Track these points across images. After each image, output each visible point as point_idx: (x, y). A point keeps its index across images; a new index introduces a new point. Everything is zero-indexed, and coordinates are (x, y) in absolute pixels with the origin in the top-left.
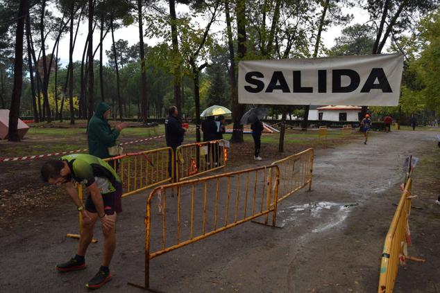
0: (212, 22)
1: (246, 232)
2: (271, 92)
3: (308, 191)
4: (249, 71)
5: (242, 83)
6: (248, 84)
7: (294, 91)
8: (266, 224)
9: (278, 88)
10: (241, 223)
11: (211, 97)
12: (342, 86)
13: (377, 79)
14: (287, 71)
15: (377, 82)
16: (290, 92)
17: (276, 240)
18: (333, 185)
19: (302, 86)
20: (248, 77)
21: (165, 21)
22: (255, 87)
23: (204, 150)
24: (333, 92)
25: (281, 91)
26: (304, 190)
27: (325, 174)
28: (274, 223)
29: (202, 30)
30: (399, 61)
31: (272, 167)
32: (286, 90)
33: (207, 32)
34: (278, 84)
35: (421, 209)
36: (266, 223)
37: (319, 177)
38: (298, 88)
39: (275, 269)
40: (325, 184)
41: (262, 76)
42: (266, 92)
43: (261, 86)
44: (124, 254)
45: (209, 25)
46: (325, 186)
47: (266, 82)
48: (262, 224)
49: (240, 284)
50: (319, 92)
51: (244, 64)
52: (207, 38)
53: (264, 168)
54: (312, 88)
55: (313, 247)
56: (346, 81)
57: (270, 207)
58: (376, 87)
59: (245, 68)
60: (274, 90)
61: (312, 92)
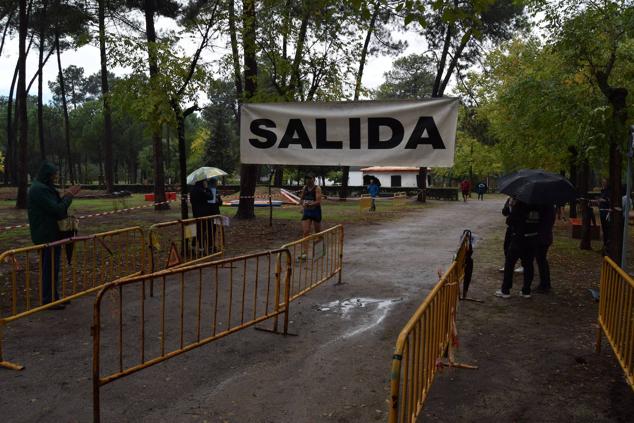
0: (202, 47)
1: (247, 343)
2: (286, 146)
3: (335, 285)
4: (255, 117)
5: (246, 134)
6: (254, 137)
7: (318, 147)
8: (275, 331)
9: (295, 142)
10: (236, 331)
11: (209, 153)
12: (381, 140)
13: (425, 132)
14: (308, 118)
15: (425, 134)
16: (311, 147)
17: (288, 352)
18: (372, 274)
19: (328, 139)
20: (254, 127)
21: (134, 44)
22: (263, 140)
23: (191, 231)
24: (371, 146)
25: (300, 146)
26: (331, 283)
27: (364, 260)
28: (286, 329)
29: (189, 59)
31: (281, 251)
32: (306, 144)
33: (195, 61)
34: (296, 136)
35: (482, 302)
36: (276, 329)
37: (355, 264)
38: (323, 143)
39: (281, 392)
40: (362, 273)
41: (272, 124)
42: (280, 146)
43: (272, 138)
44: (64, 384)
45: (199, 51)
46: (363, 277)
47: (280, 133)
48: (269, 331)
49: (231, 414)
50: (352, 147)
51: (248, 108)
52: (195, 70)
53: (268, 253)
54: (341, 143)
55: (336, 359)
56: (386, 133)
57: (279, 307)
58: (425, 141)
59: (250, 113)
60: (290, 145)
61: (341, 148)
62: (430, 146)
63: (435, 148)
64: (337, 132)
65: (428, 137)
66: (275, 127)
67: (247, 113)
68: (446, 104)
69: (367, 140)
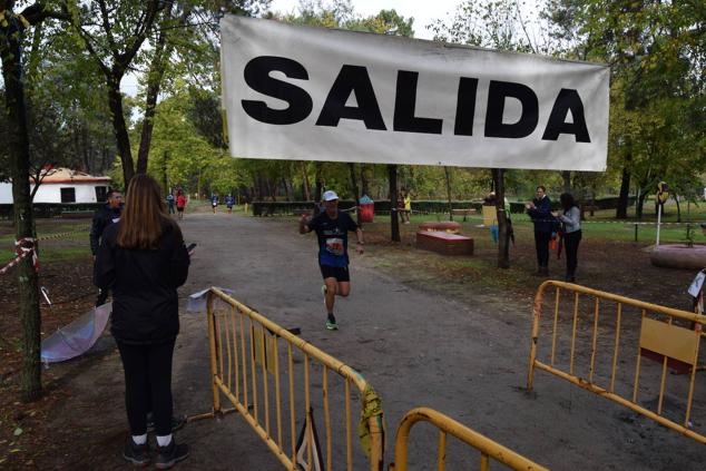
2: (334, 124)
4: (259, 51)
6: (255, 96)
7: (396, 129)
9: (352, 114)
12: (504, 122)
13: (570, 113)
14: (382, 68)
20: (257, 72)
22: (279, 105)
24: (488, 134)
30: (603, 79)
32: (375, 122)
34: (352, 102)
38: (407, 120)
41: (301, 73)
47: (318, 91)
50: (458, 132)
51: (238, 25)
54: (440, 122)
56: (513, 111)
58: (568, 129)
59: (244, 38)
60: (341, 120)
61: (440, 132)
62: (573, 136)
63: (578, 140)
64: (436, 101)
65: (572, 122)
66: (307, 78)
67: (238, 40)
68: (593, 72)
69: (484, 121)
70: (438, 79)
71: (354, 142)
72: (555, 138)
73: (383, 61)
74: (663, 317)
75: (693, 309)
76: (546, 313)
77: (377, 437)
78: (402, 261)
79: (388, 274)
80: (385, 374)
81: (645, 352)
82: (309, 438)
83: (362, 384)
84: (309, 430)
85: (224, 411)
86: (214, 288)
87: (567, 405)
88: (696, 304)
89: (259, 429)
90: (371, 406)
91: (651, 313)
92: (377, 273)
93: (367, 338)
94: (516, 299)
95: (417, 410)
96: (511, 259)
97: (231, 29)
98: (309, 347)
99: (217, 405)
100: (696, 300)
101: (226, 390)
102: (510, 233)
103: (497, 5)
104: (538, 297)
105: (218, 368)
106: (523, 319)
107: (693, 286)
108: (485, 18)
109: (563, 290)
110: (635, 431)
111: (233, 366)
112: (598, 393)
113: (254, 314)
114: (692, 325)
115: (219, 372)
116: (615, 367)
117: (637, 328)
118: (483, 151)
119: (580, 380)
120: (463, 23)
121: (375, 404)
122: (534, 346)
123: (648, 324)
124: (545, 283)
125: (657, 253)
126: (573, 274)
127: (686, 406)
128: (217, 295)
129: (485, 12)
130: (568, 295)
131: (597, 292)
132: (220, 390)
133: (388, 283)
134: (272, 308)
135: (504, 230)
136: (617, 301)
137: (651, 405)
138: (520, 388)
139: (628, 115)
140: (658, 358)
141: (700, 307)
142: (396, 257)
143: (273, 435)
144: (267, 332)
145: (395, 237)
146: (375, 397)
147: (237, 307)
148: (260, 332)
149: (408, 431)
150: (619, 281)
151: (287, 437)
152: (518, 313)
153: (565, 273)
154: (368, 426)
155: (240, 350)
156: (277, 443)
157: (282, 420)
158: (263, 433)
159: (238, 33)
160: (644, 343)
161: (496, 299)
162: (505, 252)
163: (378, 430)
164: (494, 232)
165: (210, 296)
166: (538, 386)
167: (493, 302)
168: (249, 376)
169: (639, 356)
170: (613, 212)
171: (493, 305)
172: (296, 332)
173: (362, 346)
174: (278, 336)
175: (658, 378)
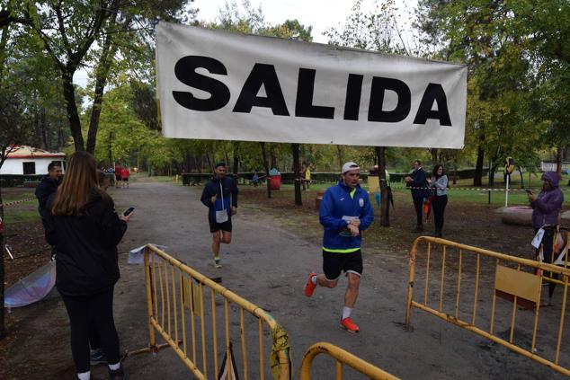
2: (248, 110)
4: (186, 52)
6: (184, 87)
7: (297, 115)
9: (262, 103)
12: (384, 110)
13: (435, 101)
14: (286, 65)
15: (435, 107)
16: (287, 114)
19: (315, 103)
20: (185, 69)
22: (203, 95)
24: (370, 119)
25: (270, 110)
30: (462, 76)
32: (280, 109)
34: (262, 93)
38: (306, 108)
41: (221, 70)
42: (235, 110)
47: (235, 87)
50: (346, 117)
51: (170, 31)
54: (332, 110)
56: (390, 101)
58: (433, 115)
59: (175, 41)
60: (253, 107)
61: (332, 118)
62: (438, 121)
63: (442, 124)
64: (329, 93)
65: (437, 110)
66: (226, 74)
67: (170, 42)
68: (454, 70)
69: (367, 109)
70: (331, 75)
71: (263, 126)
72: (424, 123)
73: (287, 61)
74: (513, 265)
75: (535, 257)
76: (420, 262)
77: (285, 367)
78: (303, 221)
79: (292, 232)
80: (291, 314)
81: (499, 293)
82: (229, 367)
83: (273, 323)
84: (229, 362)
85: (159, 346)
86: (150, 245)
87: (437, 337)
88: (537, 254)
89: (188, 361)
90: (280, 342)
91: (503, 262)
92: (284, 231)
93: (276, 284)
94: (396, 251)
95: (318, 344)
96: (391, 218)
97: (164, 33)
98: (229, 293)
99: (153, 341)
100: (537, 251)
101: (160, 329)
102: (390, 197)
103: (379, 17)
104: (414, 250)
105: (154, 310)
106: (401, 268)
107: (536, 239)
108: (369, 26)
109: (433, 243)
110: (492, 356)
111: (166, 309)
112: (463, 326)
113: (183, 266)
114: (535, 270)
115: (154, 314)
116: (475, 305)
117: (493, 273)
118: (367, 133)
119: (448, 316)
120: (352, 30)
121: (283, 340)
122: (411, 288)
123: (501, 270)
124: (419, 238)
125: (506, 213)
126: (440, 230)
127: (532, 336)
128: (153, 251)
129: (369, 22)
130: (437, 247)
131: (460, 245)
132: (155, 329)
133: (293, 239)
134: (198, 260)
135: (386, 196)
136: (476, 253)
137: (505, 335)
138: (400, 323)
139: (482, 105)
140: (510, 297)
141: (541, 256)
142: (299, 218)
143: (199, 366)
144: (194, 281)
145: (298, 201)
146: (283, 334)
147: (169, 261)
148: (188, 282)
149: (311, 362)
150: (477, 236)
151: (210, 367)
152: (397, 262)
153: (434, 230)
154: (278, 358)
155: (171, 295)
156: (203, 372)
157: (207, 352)
158: (191, 364)
159: (170, 37)
160: (499, 286)
161: (379, 251)
162: (386, 214)
163: (285, 361)
164: (377, 197)
165: (147, 251)
166: (415, 322)
167: (377, 253)
168: (179, 316)
169: (495, 297)
170: (471, 181)
171: (377, 256)
172: (218, 280)
173: (272, 291)
174: (203, 284)
175: (510, 313)
